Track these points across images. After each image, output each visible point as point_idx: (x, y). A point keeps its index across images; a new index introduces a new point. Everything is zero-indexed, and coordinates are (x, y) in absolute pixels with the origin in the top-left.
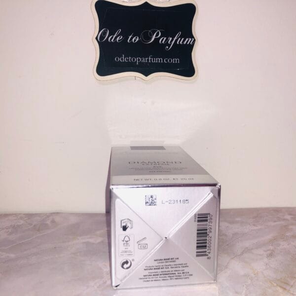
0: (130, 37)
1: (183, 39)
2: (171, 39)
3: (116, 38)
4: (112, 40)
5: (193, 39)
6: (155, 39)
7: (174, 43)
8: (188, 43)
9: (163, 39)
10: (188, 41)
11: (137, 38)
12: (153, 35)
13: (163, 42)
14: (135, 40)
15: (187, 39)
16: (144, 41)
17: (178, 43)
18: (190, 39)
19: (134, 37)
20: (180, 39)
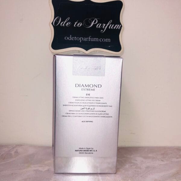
0: (76, 23)
1: (113, 25)
2: (105, 25)
3: (66, 23)
4: (63, 25)
5: (120, 25)
6: (93, 24)
7: (107, 28)
8: (117, 28)
9: (99, 24)
10: (117, 27)
11: (80, 24)
12: (92, 22)
13: (99, 27)
14: (79, 25)
15: (116, 26)
16: (86, 26)
17: (109, 28)
18: (118, 26)
19: (78, 23)
20: (111, 25)
